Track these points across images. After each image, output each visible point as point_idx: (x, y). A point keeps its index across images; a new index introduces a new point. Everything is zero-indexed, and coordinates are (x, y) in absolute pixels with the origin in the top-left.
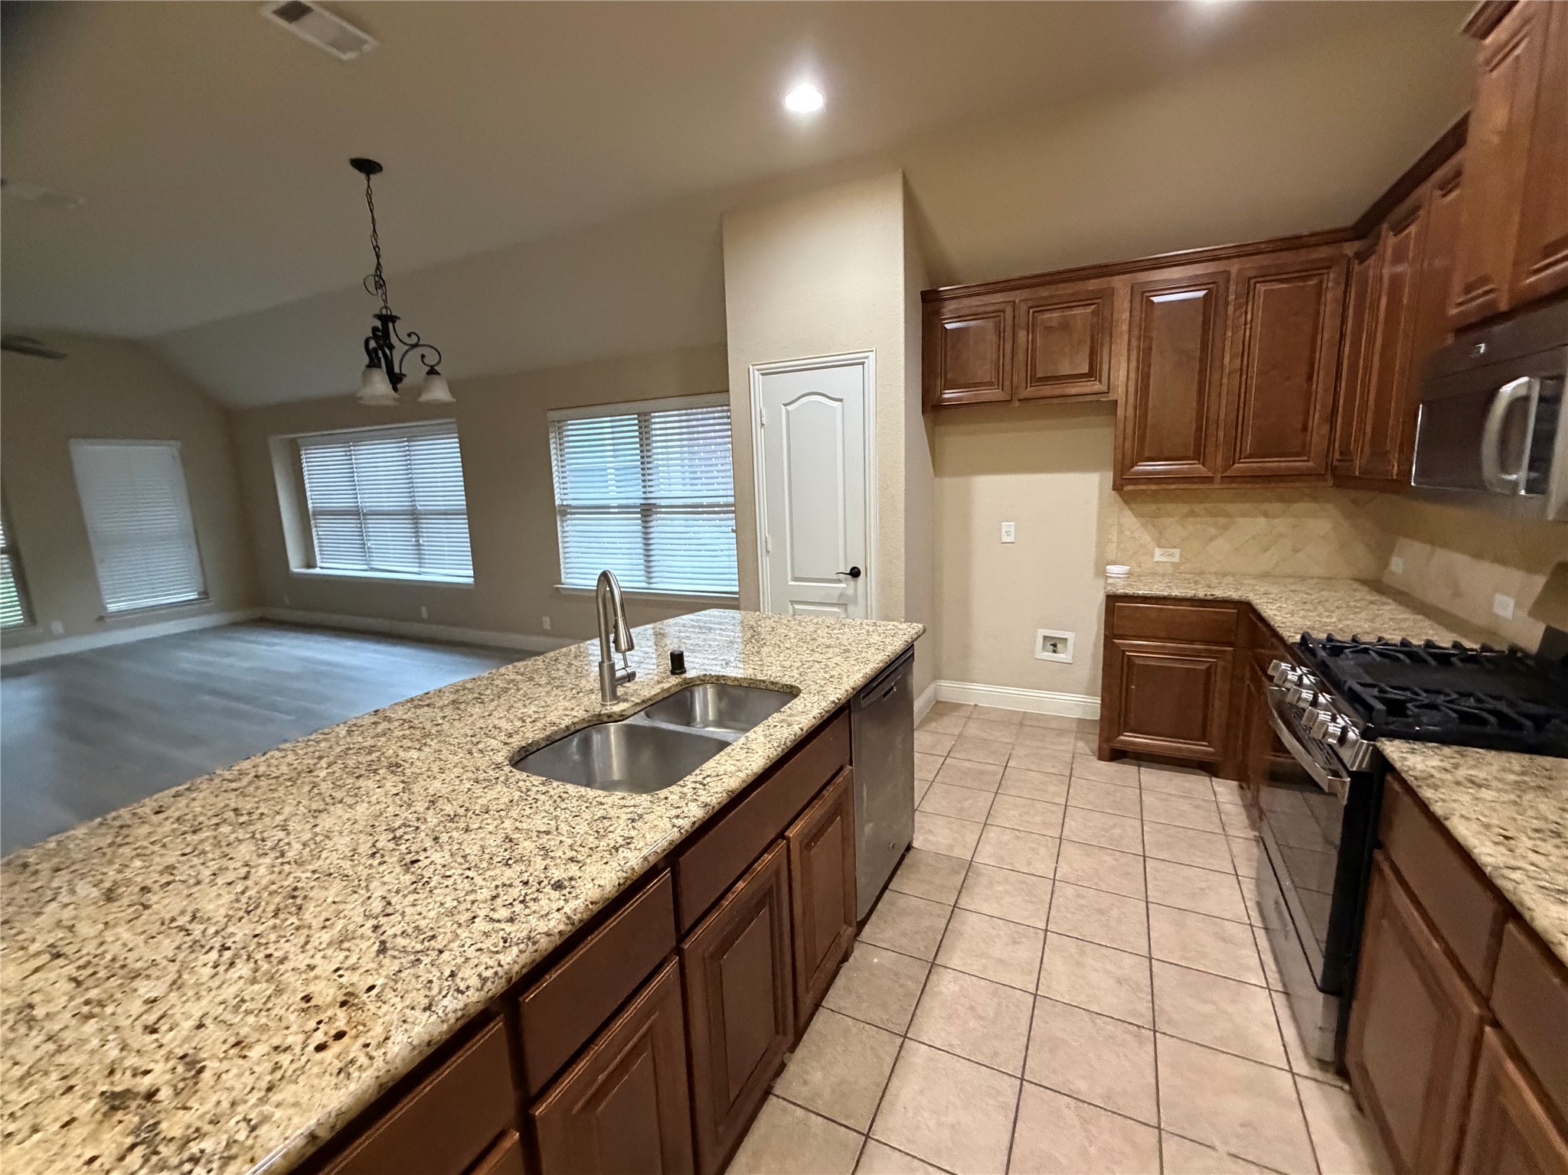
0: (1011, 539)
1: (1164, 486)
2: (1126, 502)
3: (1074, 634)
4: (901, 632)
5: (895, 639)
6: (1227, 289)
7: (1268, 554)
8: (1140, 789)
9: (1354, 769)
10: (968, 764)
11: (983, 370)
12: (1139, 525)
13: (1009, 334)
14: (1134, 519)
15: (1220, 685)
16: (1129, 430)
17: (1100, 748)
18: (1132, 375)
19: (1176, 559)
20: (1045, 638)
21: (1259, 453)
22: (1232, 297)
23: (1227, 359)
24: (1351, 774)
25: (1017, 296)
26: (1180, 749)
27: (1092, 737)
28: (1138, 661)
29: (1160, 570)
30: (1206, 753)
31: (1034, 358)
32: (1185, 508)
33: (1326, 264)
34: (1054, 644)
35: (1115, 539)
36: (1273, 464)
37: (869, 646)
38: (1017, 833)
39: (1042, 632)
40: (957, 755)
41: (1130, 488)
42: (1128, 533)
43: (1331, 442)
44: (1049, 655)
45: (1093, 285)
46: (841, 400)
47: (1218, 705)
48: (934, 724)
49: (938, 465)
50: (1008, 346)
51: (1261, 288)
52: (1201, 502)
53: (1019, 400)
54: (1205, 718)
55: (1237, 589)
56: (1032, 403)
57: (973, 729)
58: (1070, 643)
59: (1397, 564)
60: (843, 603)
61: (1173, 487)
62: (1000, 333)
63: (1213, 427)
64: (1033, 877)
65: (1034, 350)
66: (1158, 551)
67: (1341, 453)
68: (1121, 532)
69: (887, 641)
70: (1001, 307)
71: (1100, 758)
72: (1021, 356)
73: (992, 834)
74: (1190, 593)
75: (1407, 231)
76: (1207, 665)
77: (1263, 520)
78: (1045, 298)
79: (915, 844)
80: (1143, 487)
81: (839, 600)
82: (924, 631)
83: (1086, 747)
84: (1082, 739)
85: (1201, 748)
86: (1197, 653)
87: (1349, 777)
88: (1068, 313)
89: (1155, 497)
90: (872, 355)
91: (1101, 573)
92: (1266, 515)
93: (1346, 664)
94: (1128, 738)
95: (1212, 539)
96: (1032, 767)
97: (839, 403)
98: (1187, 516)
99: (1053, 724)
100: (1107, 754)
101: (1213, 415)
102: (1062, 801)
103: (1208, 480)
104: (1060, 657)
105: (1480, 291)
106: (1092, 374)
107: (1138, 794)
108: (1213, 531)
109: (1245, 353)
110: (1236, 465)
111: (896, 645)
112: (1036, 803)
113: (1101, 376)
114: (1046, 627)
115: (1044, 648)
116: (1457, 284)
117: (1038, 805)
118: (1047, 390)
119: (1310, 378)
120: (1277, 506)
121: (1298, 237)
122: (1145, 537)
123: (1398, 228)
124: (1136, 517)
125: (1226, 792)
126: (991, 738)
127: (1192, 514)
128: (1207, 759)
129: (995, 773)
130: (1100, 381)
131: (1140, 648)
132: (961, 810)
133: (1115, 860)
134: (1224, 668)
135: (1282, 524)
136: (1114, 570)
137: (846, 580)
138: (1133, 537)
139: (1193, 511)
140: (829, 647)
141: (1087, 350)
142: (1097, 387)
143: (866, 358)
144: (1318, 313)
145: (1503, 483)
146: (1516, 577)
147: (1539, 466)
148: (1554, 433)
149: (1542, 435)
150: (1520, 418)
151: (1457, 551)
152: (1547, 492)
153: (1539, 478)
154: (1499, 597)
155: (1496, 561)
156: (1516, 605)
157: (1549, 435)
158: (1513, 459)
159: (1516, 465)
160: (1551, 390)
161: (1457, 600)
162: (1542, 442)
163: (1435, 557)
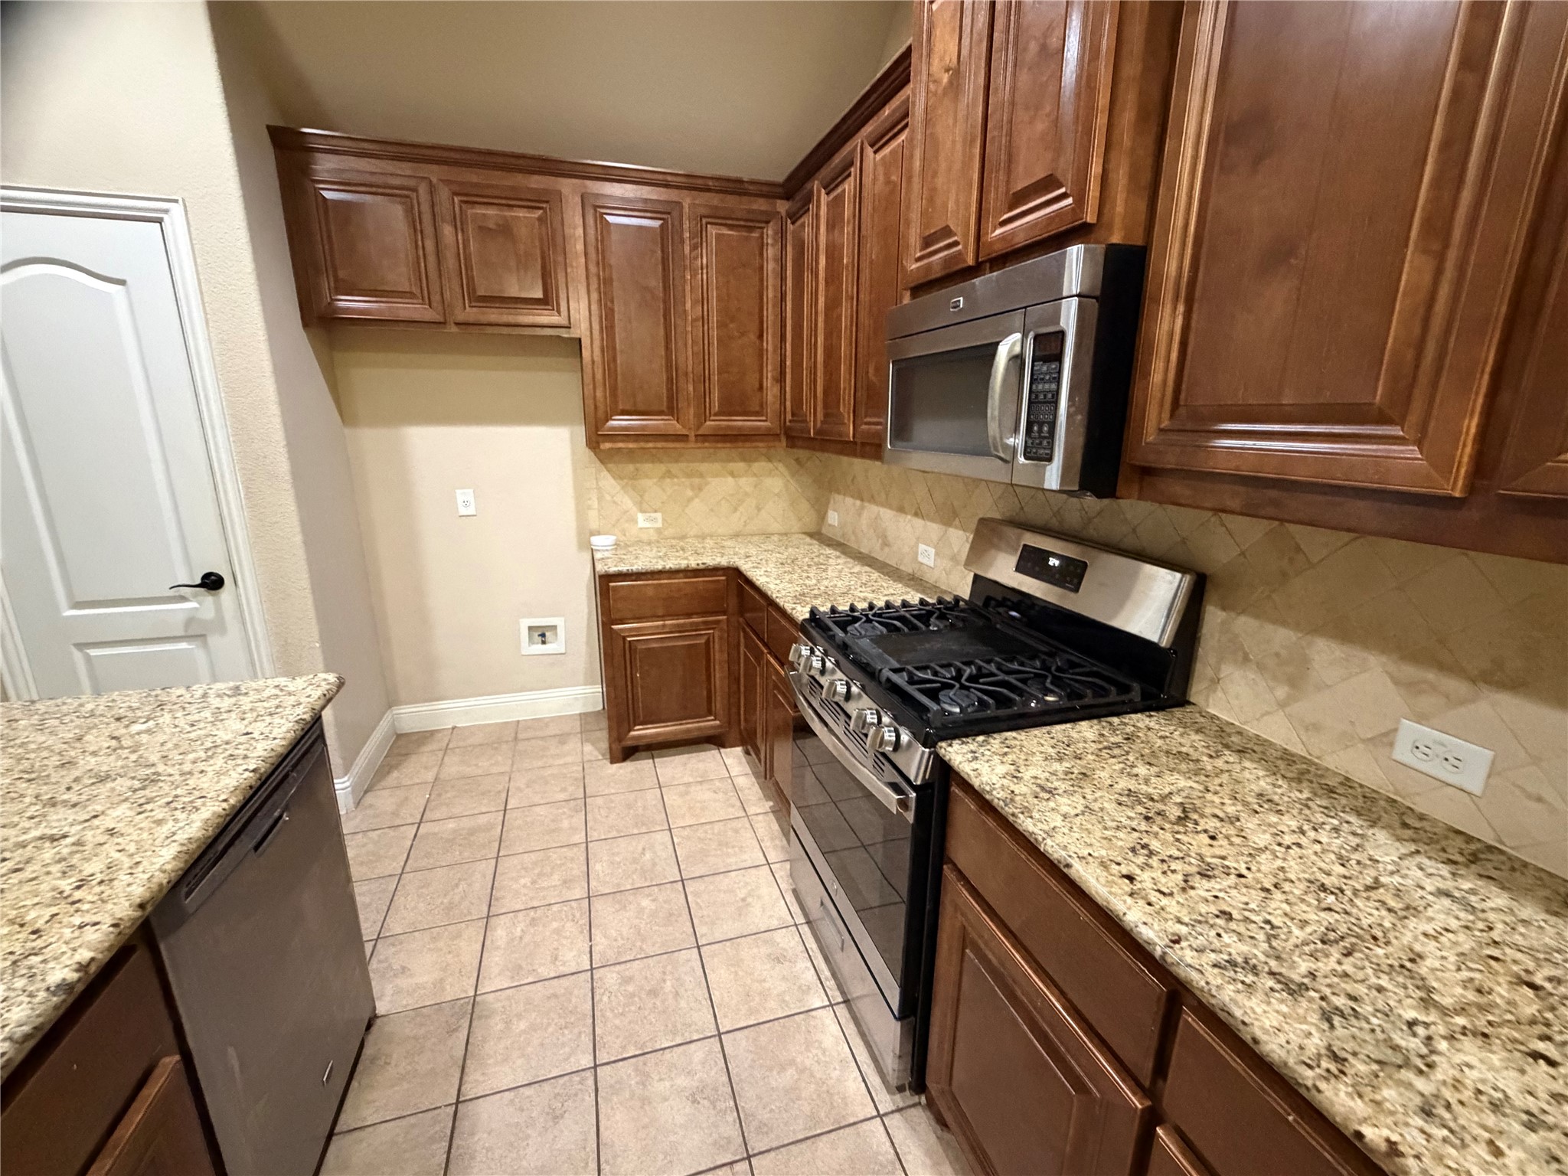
0: (471, 511)
1: (643, 445)
2: (602, 462)
3: (563, 619)
4: (292, 700)
5: (277, 720)
6: (681, 225)
7: (738, 513)
8: (660, 787)
9: (919, 783)
10: (451, 825)
11: (399, 276)
12: (618, 488)
13: (429, 229)
14: (613, 481)
15: (719, 656)
16: (599, 376)
17: (611, 749)
18: (594, 307)
19: (659, 525)
20: (530, 628)
21: (727, 409)
22: (687, 235)
23: (688, 306)
24: (915, 788)
25: (434, 173)
26: (688, 731)
27: (599, 734)
28: (640, 647)
29: (645, 537)
30: (712, 727)
31: (469, 267)
32: (662, 468)
33: (764, 218)
34: (542, 634)
35: (596, 505)
36: (740, 422)
37: (212, 752)
38: (532, 913)
39: (526, 623)
40: (437, 815)
41: (607, 445)
42: (608, 498)
43: (783, 402)
44: (539, 648)
45: (537, 182)
46: (122, 282)
47: (719, 676)
48: (395, 774)
49: (346, 410)
50: (430, 244)
51: (713, 231)
52: (677, 461)
53: (457, 324)
54: (709, 692)
55: (723, 555)
56: (475, 330)
57: (453, 767)
58: (561, 631)
59: (833, 518)
60: (196, 632)
61: (650, 445)
62: (414, 222)
63: (682, 380)
64: (562, 981)
65: (468, 258)
66: (640, 517)
67: (793, 415)
68: (600, 499)
69: (258, 728)
70: (412, 183)
71: (612, 762)
72: (450, 262)
73: (500, 933)
74: (683, 564)
75: (839, 190)
76: (706, 637)
77: (730, 479)
78: (476, 185)
79: (381, 1008)
80: (620, 445)
81: (186, 631)
82: (341, 684)
83: (594, 749)
84: (587, 740)
85: (710, 723)
86: (696, 627)
87: (915, 791)
88: (508, 213)
89: (631, 456)
90: (176, 209)
91: (585, 545)
92: (732, 474)
93: (864, 642)
94: (640, 732)
95: (690, 500)
96: (537, 799)
97: (120, 287)
98: (663, 477)
99: (552, 730)
100: (619, 755)
101: (681, 365)
102: (580, 837)
103: (682, 438)
104: (549, 648)
105: (941, 244)
106: (546, 301)
107: (659, 796)
108: (690, 493)
109: (703, 301)
110: (708, 423)
111: (277, 733)
112: (550, 853)
113: (558, 305)
114: (530, 615)
115: (531, 641)
116: (914, 237)
117: (554, 855)
118: (493, 315)
119: (761, 336)
120: (740, 466)
121: (740, 181)
122: (627, 502)
123: (830, 186)
124: (614, 477)
125: (734, 760)
126: (480, 772)
127: (669, 474)
128: (712, 732)
129: (489, 827)
130: (559, 312)
131: (644, 631)
132: (450, 907)
133: (654, 900)
134: (721, 638)
135: (746, 483)
136: (597, 541)
137: (195, 596)
138: (615, 502)
139: (669, 471)
140: (102, 779)
141: (539, 267)
142: (555, 319)
143: (166, 211)
144: (761, 268)
145: (1006, 447)
146: (934, 529)
147: (1040, 431)
148: (1057, 394)
149: (1041, 397)
150: (1014, 380)
151: (883, 505)
152: (1050, 459)
153: (1041, 443)
154: (922, 547)
155: (916, 515)
156: (937, 554)
157: (1050, 396)
158: (1010, 423)
159: (1013, 427)
160: (1049, 347)
161: (887, 550)
162: (1043, 404)
163: (865, 512)
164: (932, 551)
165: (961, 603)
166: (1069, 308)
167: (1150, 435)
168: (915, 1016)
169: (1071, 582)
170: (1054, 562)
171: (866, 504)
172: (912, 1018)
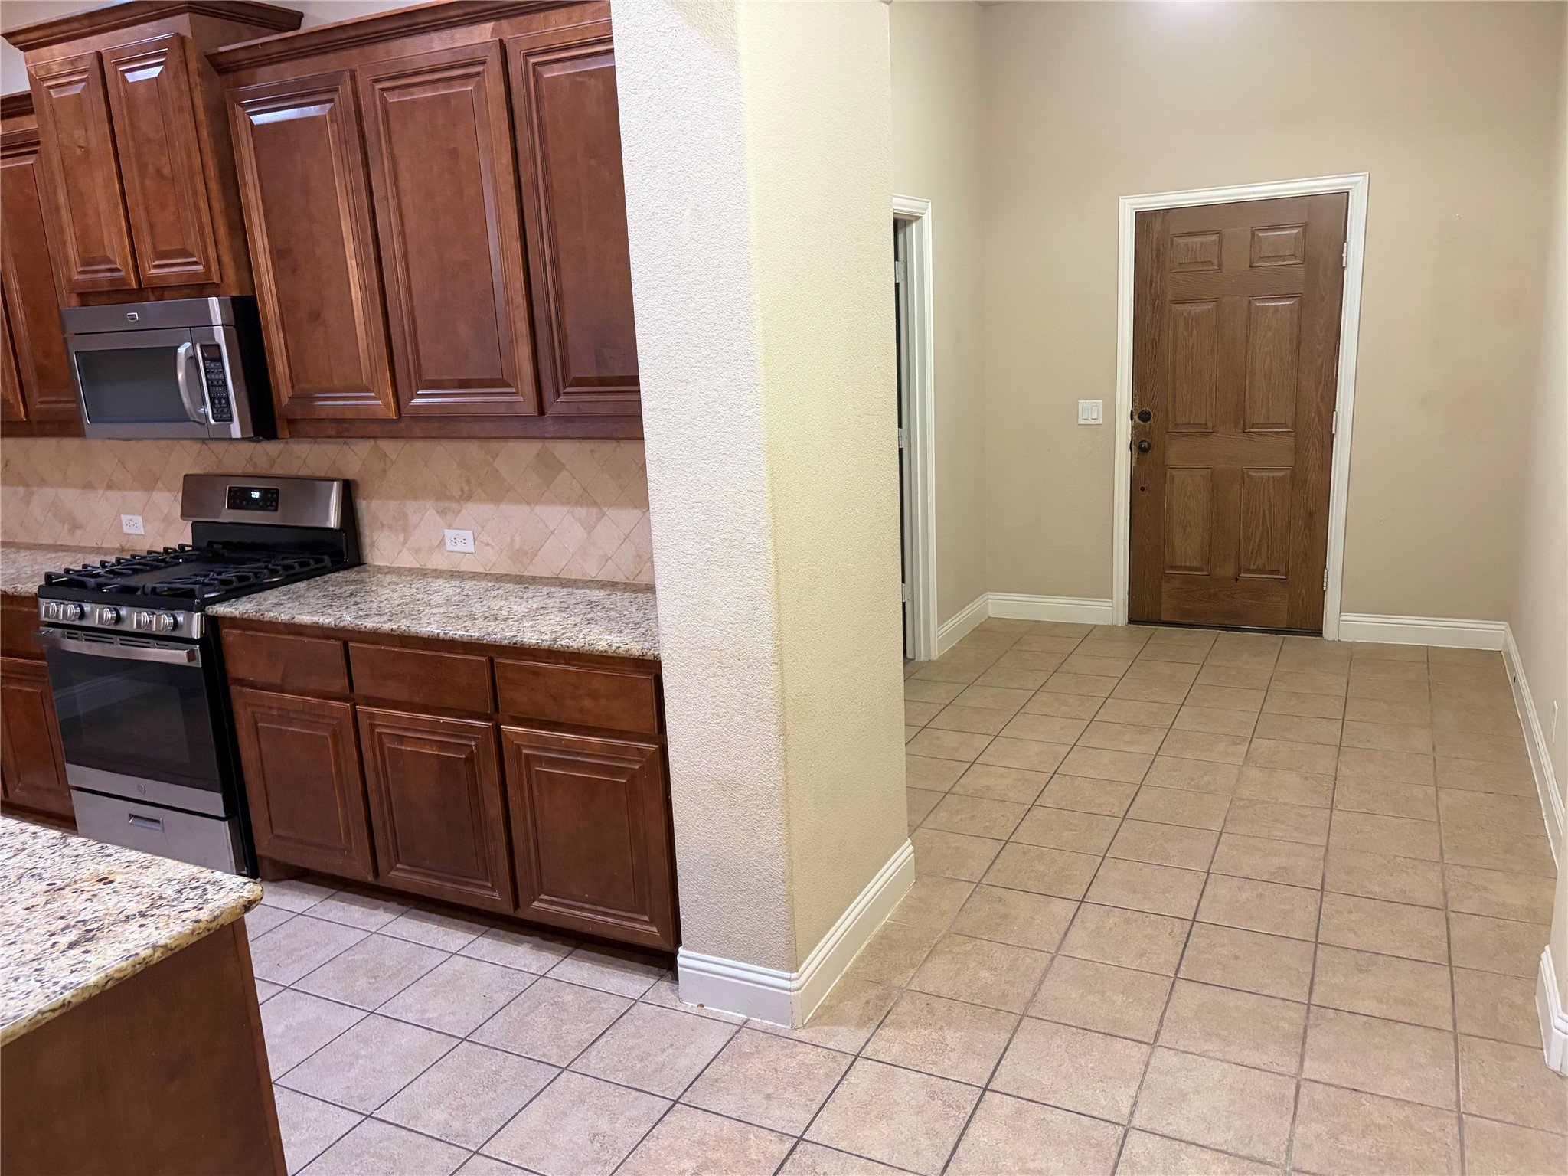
105: (103, 267)
116: (72, 255)
145: (199, 415)
146: (137, 497)
147: (220, 403)
148: (225, 380)
149: (215, 382)
150: (194, 371)
151: (59, 486)
152: (231, 420)
153: (222, 411)
154: (125, 518)
155: (109, 487)
156: (145, 520)
157: (220, 382)
158: (198, 398)
159: (201, 403)
160: (212, 353)
161: (78, 532)
162: (217, 386)
163: (35, 497)
164: (139, 519)
165: (187, 549)
166: (219, 332)
167: (285, 401)
168: (238, 815)
169: (271, 505)
170: (255, 495)
171: (35, 489)
172: (237, 818)
